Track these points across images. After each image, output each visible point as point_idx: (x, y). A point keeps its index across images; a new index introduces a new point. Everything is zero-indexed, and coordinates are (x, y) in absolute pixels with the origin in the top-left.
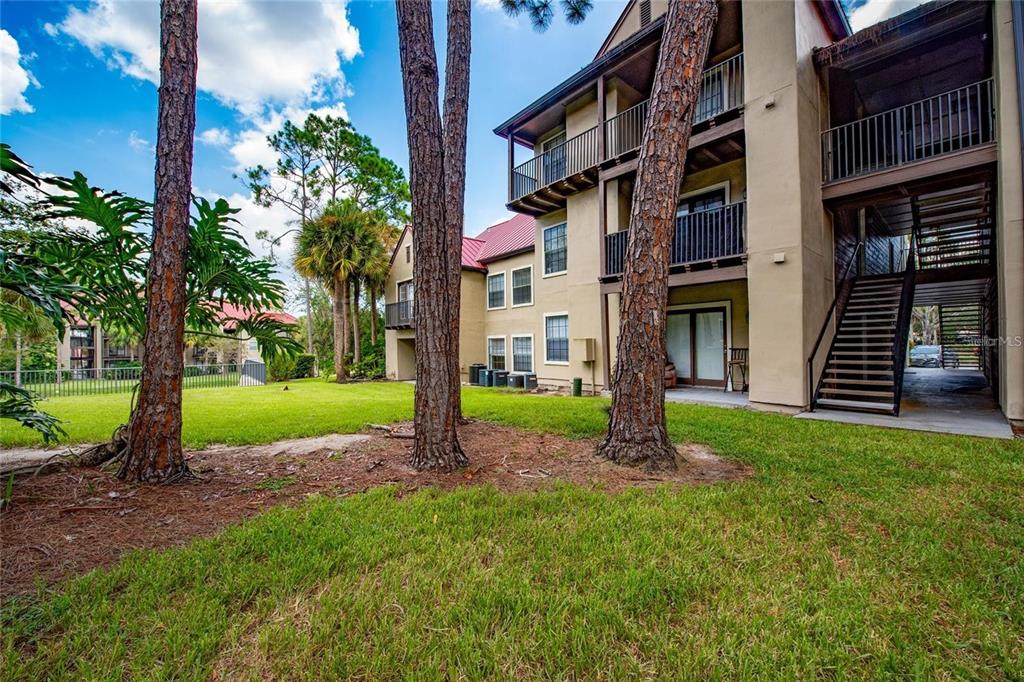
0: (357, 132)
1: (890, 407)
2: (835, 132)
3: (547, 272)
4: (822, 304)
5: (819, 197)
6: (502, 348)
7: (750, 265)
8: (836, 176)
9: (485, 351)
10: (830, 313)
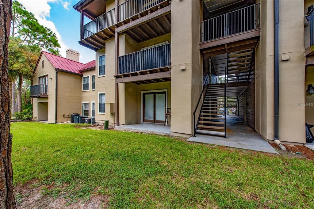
0: (26, 10)
1: (223, 134)
2: (205, 22)
3: (100, 75)
4: (199, 90)
5: (198, 48)
6: (88, 107)
7: (172, 71)
8: (205, 40)
9: (81, 108)
10: (201, 95)
